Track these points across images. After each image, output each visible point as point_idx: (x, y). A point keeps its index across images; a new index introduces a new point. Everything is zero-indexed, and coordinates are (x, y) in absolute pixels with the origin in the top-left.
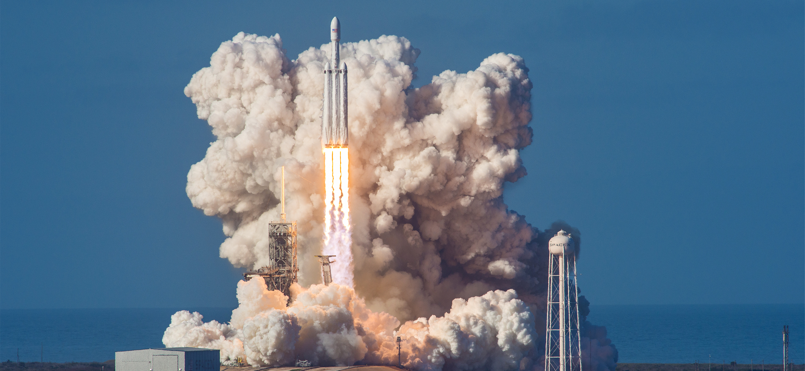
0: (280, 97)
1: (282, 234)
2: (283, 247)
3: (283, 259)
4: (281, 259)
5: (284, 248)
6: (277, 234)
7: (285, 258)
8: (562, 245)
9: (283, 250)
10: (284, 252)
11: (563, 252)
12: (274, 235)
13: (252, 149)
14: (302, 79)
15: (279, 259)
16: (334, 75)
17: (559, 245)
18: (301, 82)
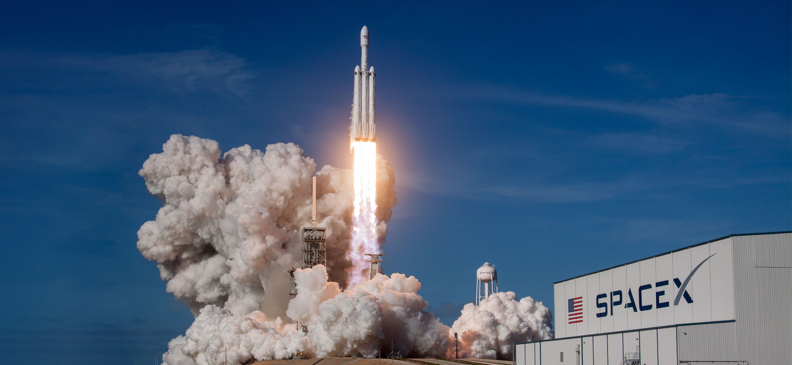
0: (221, 177)
1: (318, 238)
2: (317, 250)
3: (317, 262)
4: (315, 261)
5: (319, 251)
6: (312, 237)
7: (319, 261)
8: (491, 273)
9: (317, 252)
10: (318, 255)
11: (492, 278)
12: (309, 238)
13: (203, 210)
14: (233, 168)
15: (313, 261)
16: (364, 77)
17: (488, 273)
18: (232, 170)
